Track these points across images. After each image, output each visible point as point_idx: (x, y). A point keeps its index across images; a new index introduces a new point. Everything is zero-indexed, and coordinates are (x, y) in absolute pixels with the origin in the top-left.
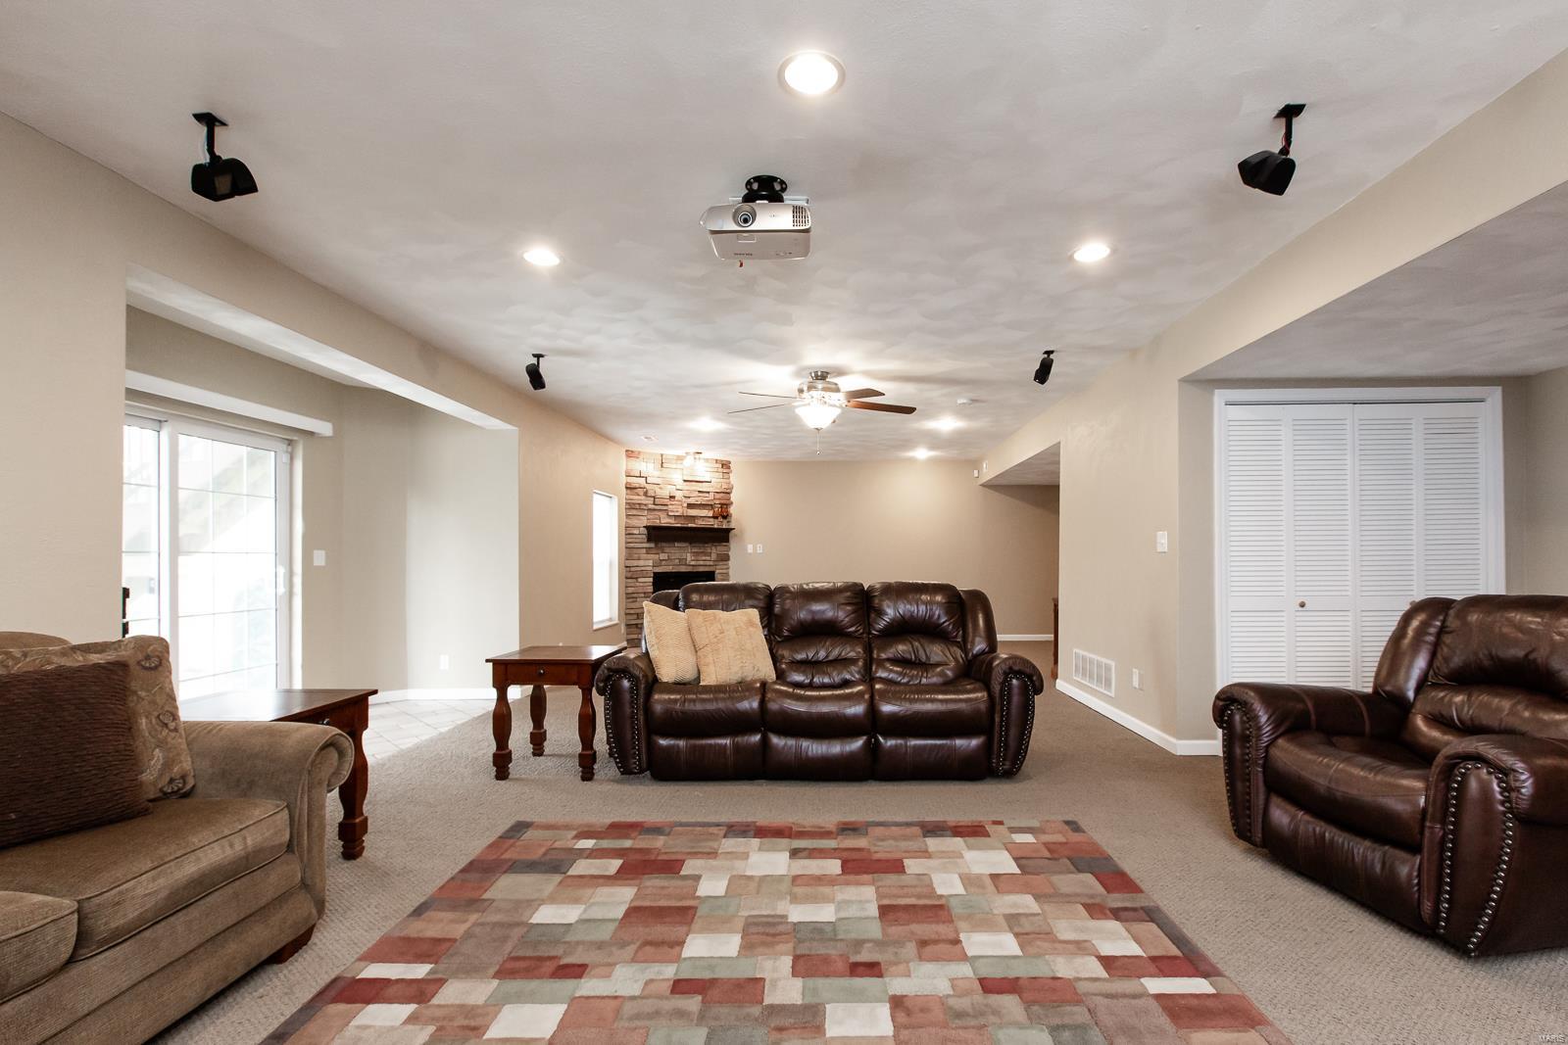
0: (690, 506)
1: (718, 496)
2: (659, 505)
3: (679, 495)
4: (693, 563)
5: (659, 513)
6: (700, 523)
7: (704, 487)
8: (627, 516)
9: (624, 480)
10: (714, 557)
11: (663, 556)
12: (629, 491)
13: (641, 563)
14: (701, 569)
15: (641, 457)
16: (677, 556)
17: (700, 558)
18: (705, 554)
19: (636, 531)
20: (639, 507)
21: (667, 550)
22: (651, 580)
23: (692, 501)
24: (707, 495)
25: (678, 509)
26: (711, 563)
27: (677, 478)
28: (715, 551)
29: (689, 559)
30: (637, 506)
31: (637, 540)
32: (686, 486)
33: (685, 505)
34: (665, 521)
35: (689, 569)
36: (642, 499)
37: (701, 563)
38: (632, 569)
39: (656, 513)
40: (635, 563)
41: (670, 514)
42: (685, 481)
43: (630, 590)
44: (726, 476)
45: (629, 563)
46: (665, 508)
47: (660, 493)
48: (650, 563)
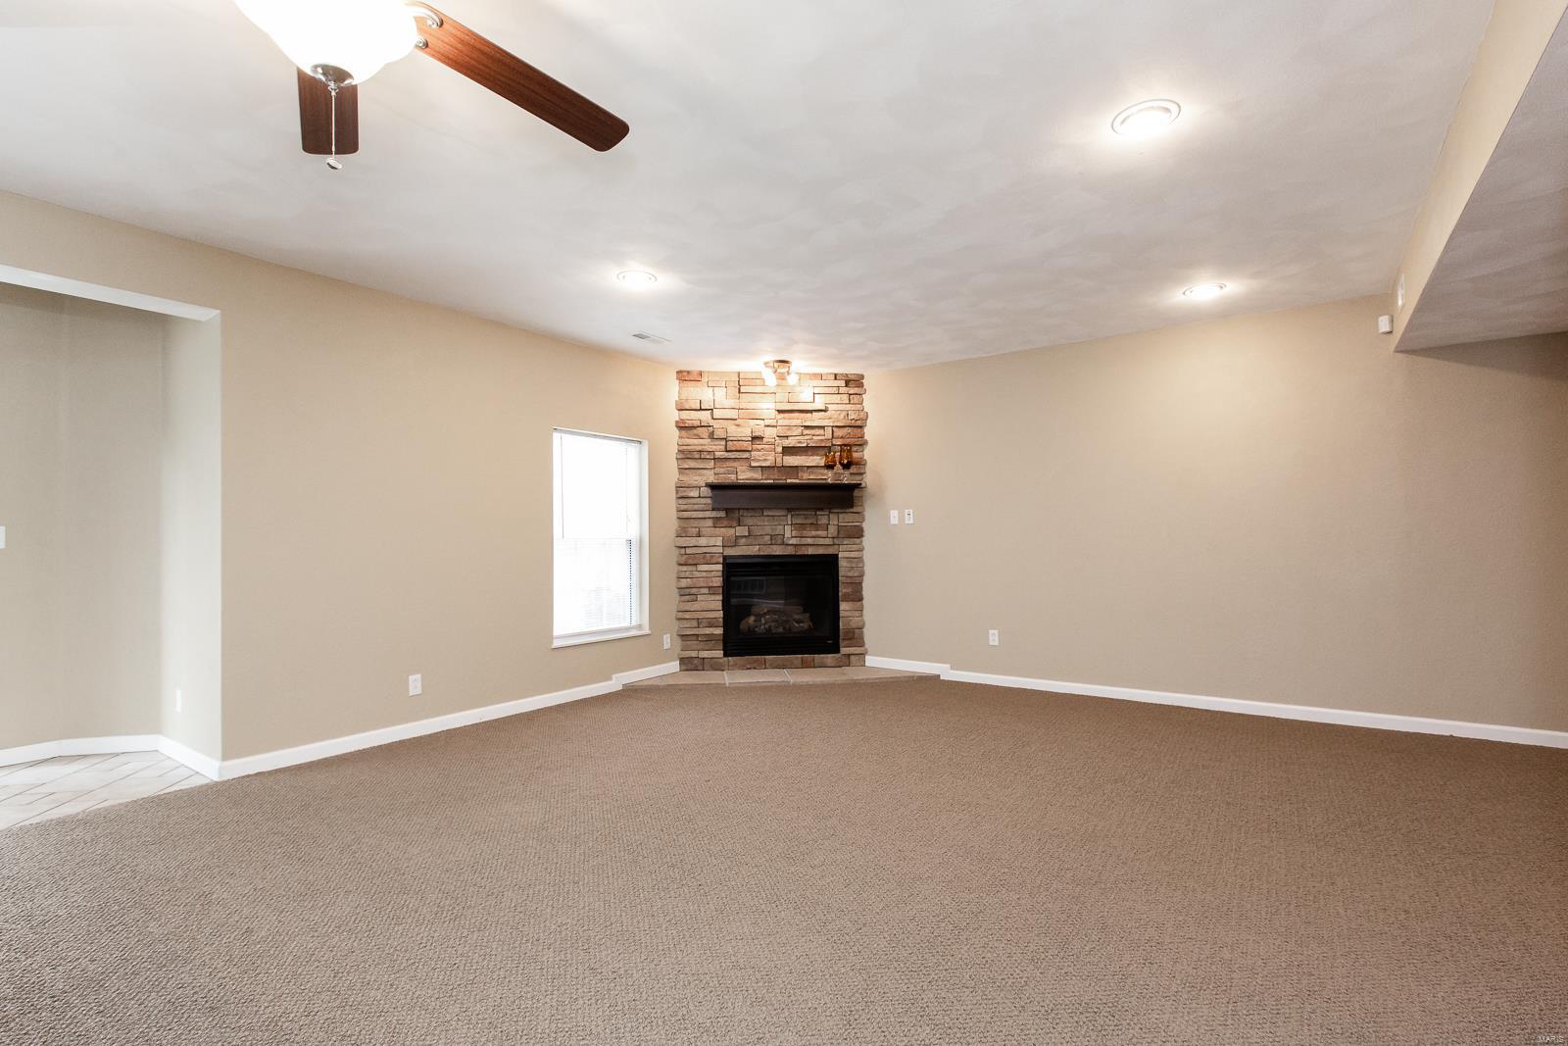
0: (788, 451)
1: (839, 433)
2: (735, 452)
3: (770, 434)
4: (793, 541)
5: (735, 464)
6: (806, 478)
7: (815, 420)
8: (682, 470)
9: (676, 416)
10: (832, 530)
11: (742, 531)
12: (684, 433)
13: (703, 541)
14: (811, 551)
15: (705, 379)
16: (768, 530)
17: (805, 533)
18: (816, 526)
19: (694, 493)
20: (701, 455)
21: (750, 521)
22: (720, 567)
23: (791, 442)
24: (821, 432)
25: (766, 457)
26: (828, 541)
27: (767, 407)
28: (834, 521)
29: (788, 534)
30: (697, 456)
31: (696, 507)
32: (783, 420)
33: (780, 449)
34: (745, 476)
35: (790, 551)
36: (706, 444)
37: (810, 541)
38: (688, 551)
39: (729, 464)
40: (693, 541)
41: (753, 464)
42: (780, 411)
43: (684, 583)
44: (855, 399)
45: (683, 542)
46: (746, 455)
47: (733, 431)
48: (719, 541)
